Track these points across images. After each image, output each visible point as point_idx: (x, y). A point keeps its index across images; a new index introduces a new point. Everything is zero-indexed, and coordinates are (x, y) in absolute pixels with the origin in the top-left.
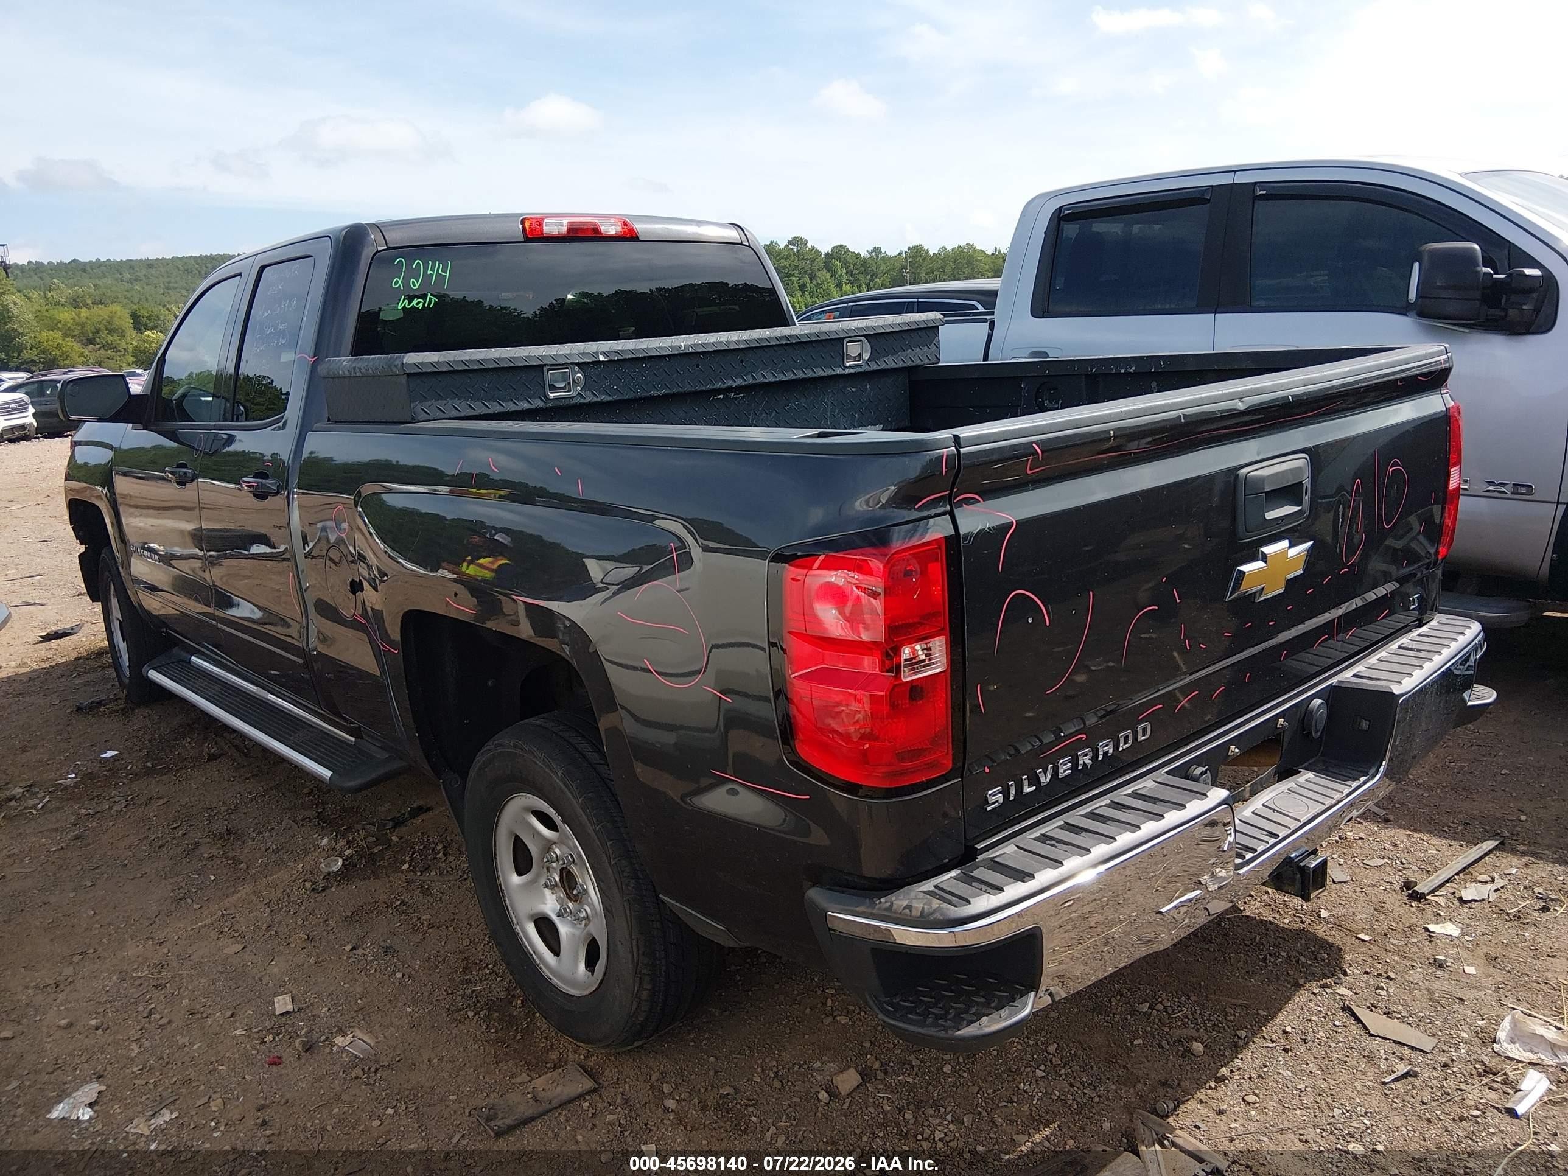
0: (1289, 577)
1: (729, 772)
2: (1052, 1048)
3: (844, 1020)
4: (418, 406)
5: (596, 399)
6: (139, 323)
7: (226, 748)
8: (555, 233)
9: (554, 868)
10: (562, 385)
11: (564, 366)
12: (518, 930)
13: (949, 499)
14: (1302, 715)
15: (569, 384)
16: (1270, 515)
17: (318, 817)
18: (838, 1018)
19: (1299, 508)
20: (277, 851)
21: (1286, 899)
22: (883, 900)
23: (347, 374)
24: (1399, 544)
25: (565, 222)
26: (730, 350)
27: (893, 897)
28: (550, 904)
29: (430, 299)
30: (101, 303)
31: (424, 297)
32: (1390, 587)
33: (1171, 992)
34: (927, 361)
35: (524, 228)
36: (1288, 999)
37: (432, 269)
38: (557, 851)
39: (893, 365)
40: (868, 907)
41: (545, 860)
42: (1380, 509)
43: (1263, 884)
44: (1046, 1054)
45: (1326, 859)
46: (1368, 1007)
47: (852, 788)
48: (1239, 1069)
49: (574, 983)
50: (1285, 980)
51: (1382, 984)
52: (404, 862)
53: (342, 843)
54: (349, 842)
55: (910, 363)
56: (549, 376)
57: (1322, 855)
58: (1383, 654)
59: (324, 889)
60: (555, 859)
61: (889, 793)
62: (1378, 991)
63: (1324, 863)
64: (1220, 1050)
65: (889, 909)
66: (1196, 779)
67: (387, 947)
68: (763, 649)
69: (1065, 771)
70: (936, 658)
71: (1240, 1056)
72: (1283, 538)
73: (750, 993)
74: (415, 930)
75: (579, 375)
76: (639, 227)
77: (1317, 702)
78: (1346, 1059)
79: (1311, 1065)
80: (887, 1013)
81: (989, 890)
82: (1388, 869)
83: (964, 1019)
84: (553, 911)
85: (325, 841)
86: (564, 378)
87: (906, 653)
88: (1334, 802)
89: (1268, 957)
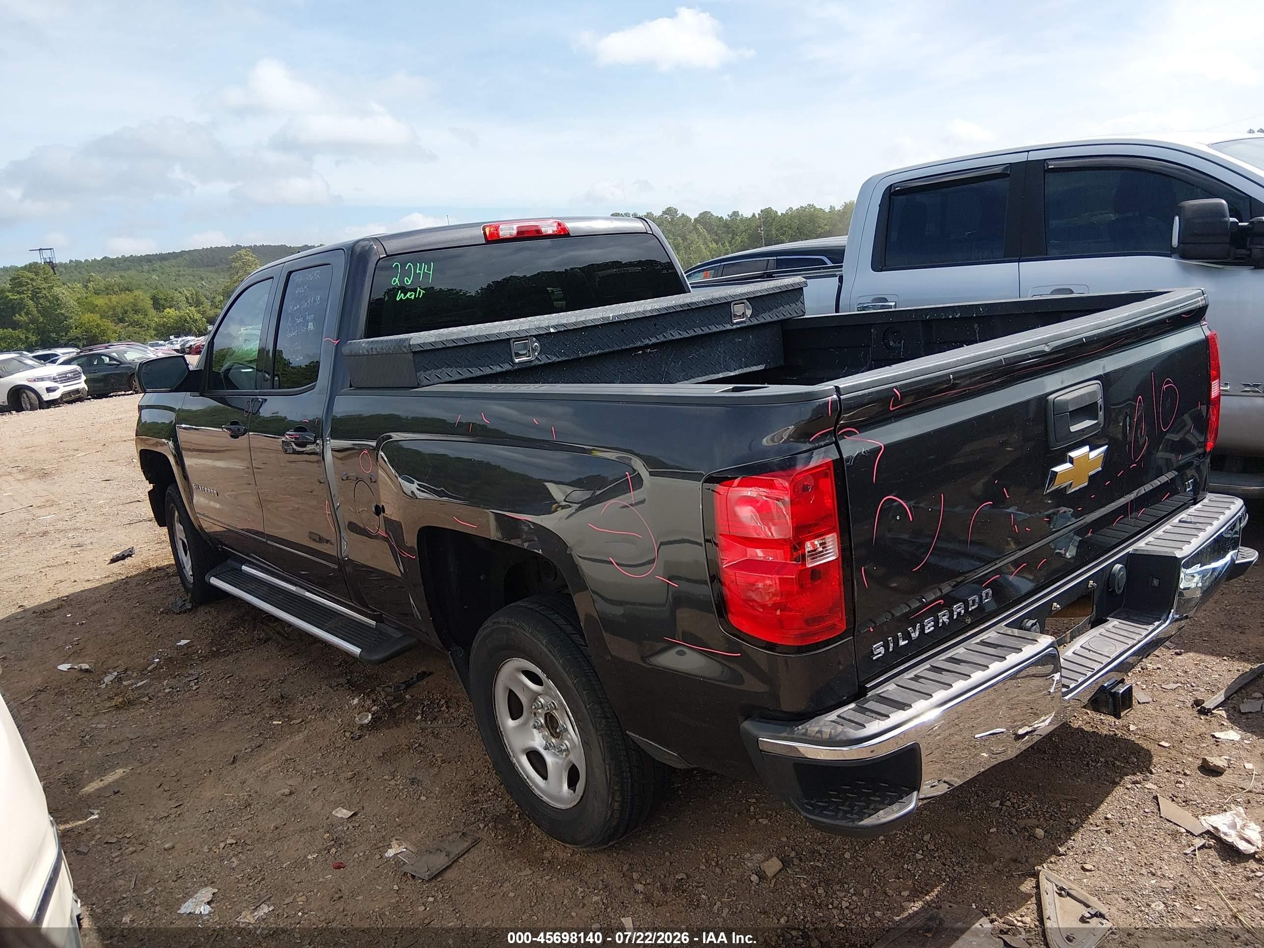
0: (1091, 473)
1: (677, 638)
2: (927, 838)
3: (765, 822)
4: (422, 375)
5: (549, 361)
6: (158, 304)
7: (271, 634)
8: (508, 236)
9: (539, 713)
10: (524, 352)
11: (526, 338)
12: (515, 761)
13: (834, 433)
14: (1106, 577)
15: (529, 351)
16: (1074, 428)
17: (348, 683)
18: (760, 820)
19: (1096, 422)
20: (320, 710)
21: (1102, 717)
22: (800, 727)
23: (366, 353)
24: (1176, 438)
25: (515, 226)
26: (646, 317)
27: (807, 725)
28: (538, 741)
29: (420, 292)
30: (128, 289)
31: (415, 290)
32: (1171, 475)
33: (1016, 792)
34: (795, 315)
35: (485, 233)
36: (1108, 794)
37: (420, 269)
38: (542, 700)
39: (769, 320)
40: (789, 734)
41: (533, 707)
42: (1158, 418)
43: (1084, 707)
44: (922, 842)
45: (1131, 686)
46: (1171, 797)
47: (771, 647)
48: (1073, 847)
49: (560, 800)
50: (1105, 780)
51: (1180, 779)
52: (417, 714)
53: (369, 702)
54: (374, 701)
55: (782, 317)
56: (515, 346)
57: (1128, 682)
58: (1167, 527)
59: (360, 737)
60: (540, 706)
61: (800, 650)
62: (1177, 785)
63: (1130, 689)
64: (1057, 833)
65: (805, 734)
66: (1029, 630)
67: (413, 779)
68: (700, 545)
69: (929, 628)
70: (830, 549)
71: (1072, 838)
72: (1085, 445)
73: (691, 803)
74: (432, 765)
75: (536, 344)
76: (569, 225)
77: (1118, 566)
78: (1155, 837)
79: (1128, 842)
80: (807, 811)
81: (878, 717)
82: (1181, 691)
83: (865, 813)
84: (541, 746)
85: (356, 701)
86: (525, 346)
87: (808, 546)
88: (1135, 642)
89: (1091, 762)
